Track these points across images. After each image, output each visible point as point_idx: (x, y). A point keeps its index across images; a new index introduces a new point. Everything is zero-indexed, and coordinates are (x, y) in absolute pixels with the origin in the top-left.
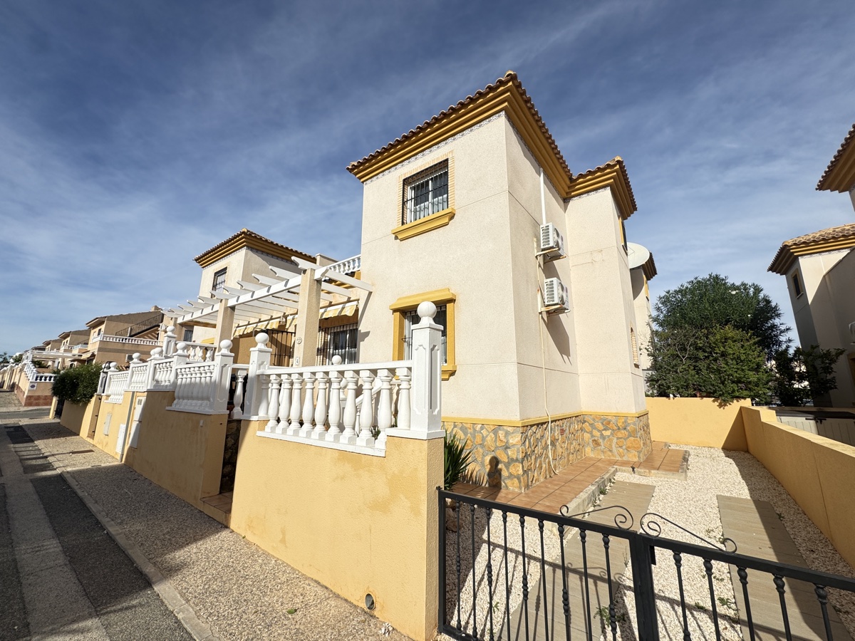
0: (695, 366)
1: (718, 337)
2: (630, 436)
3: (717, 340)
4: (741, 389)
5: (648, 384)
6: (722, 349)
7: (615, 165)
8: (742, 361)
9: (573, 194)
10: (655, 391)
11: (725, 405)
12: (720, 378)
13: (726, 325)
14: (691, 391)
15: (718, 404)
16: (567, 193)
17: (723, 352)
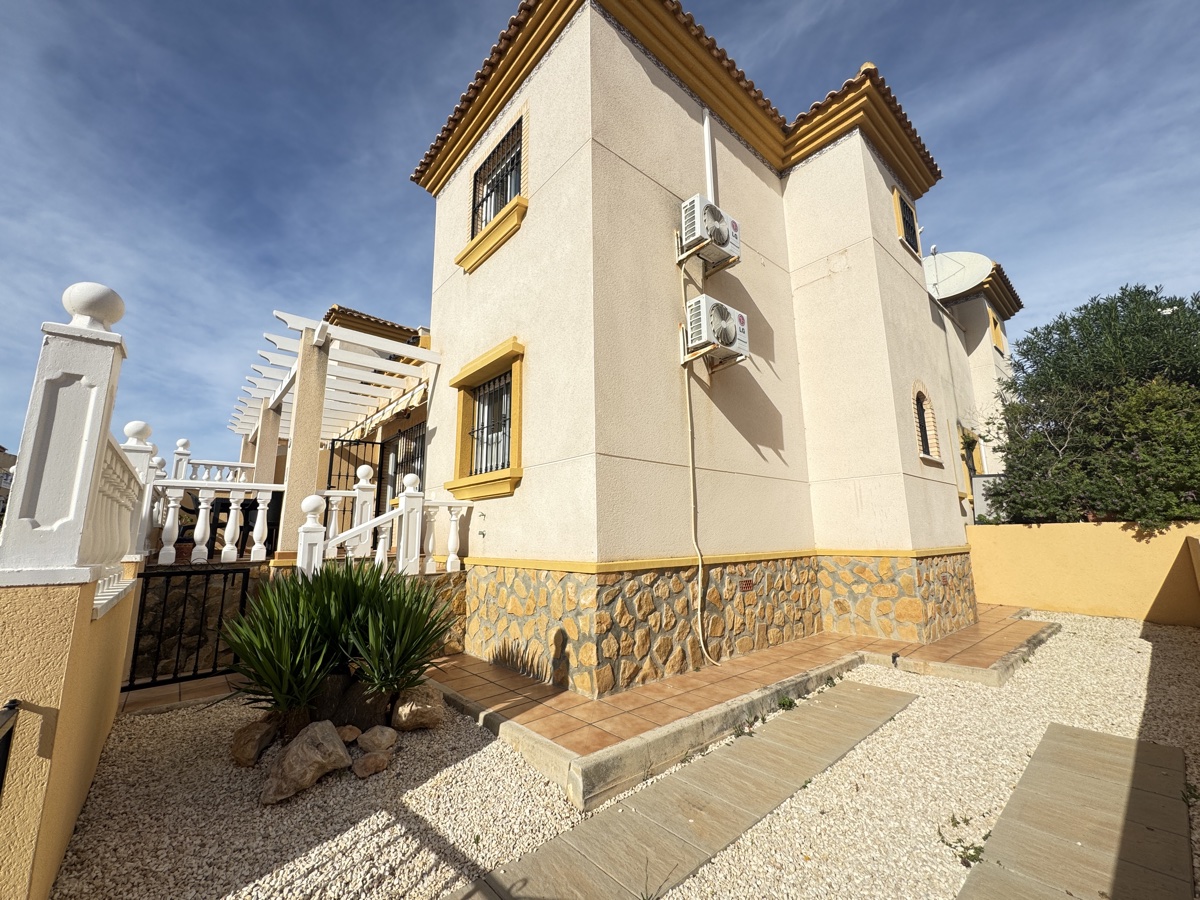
0: (1085, 465)
1: (1133, 401)
2: (901, 594)
3: (1130, 409)
4: (1186, 501)
5: (989, 502)
6: (1143, 425)
7: (862, 82)
8: (1188, 446)
9: (793, 158)
10: (1003, 514)
11: (1151, 535)
12: (1137, 481)
13: (1151, 378)
14: (1078, 511)
15: (1134, 533)
16: (784, 159)
17: (1144, 431)
